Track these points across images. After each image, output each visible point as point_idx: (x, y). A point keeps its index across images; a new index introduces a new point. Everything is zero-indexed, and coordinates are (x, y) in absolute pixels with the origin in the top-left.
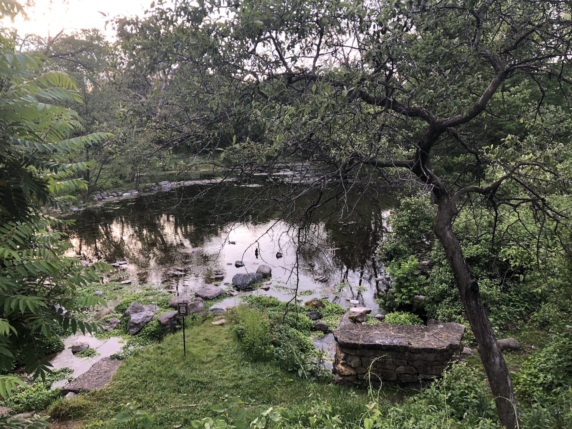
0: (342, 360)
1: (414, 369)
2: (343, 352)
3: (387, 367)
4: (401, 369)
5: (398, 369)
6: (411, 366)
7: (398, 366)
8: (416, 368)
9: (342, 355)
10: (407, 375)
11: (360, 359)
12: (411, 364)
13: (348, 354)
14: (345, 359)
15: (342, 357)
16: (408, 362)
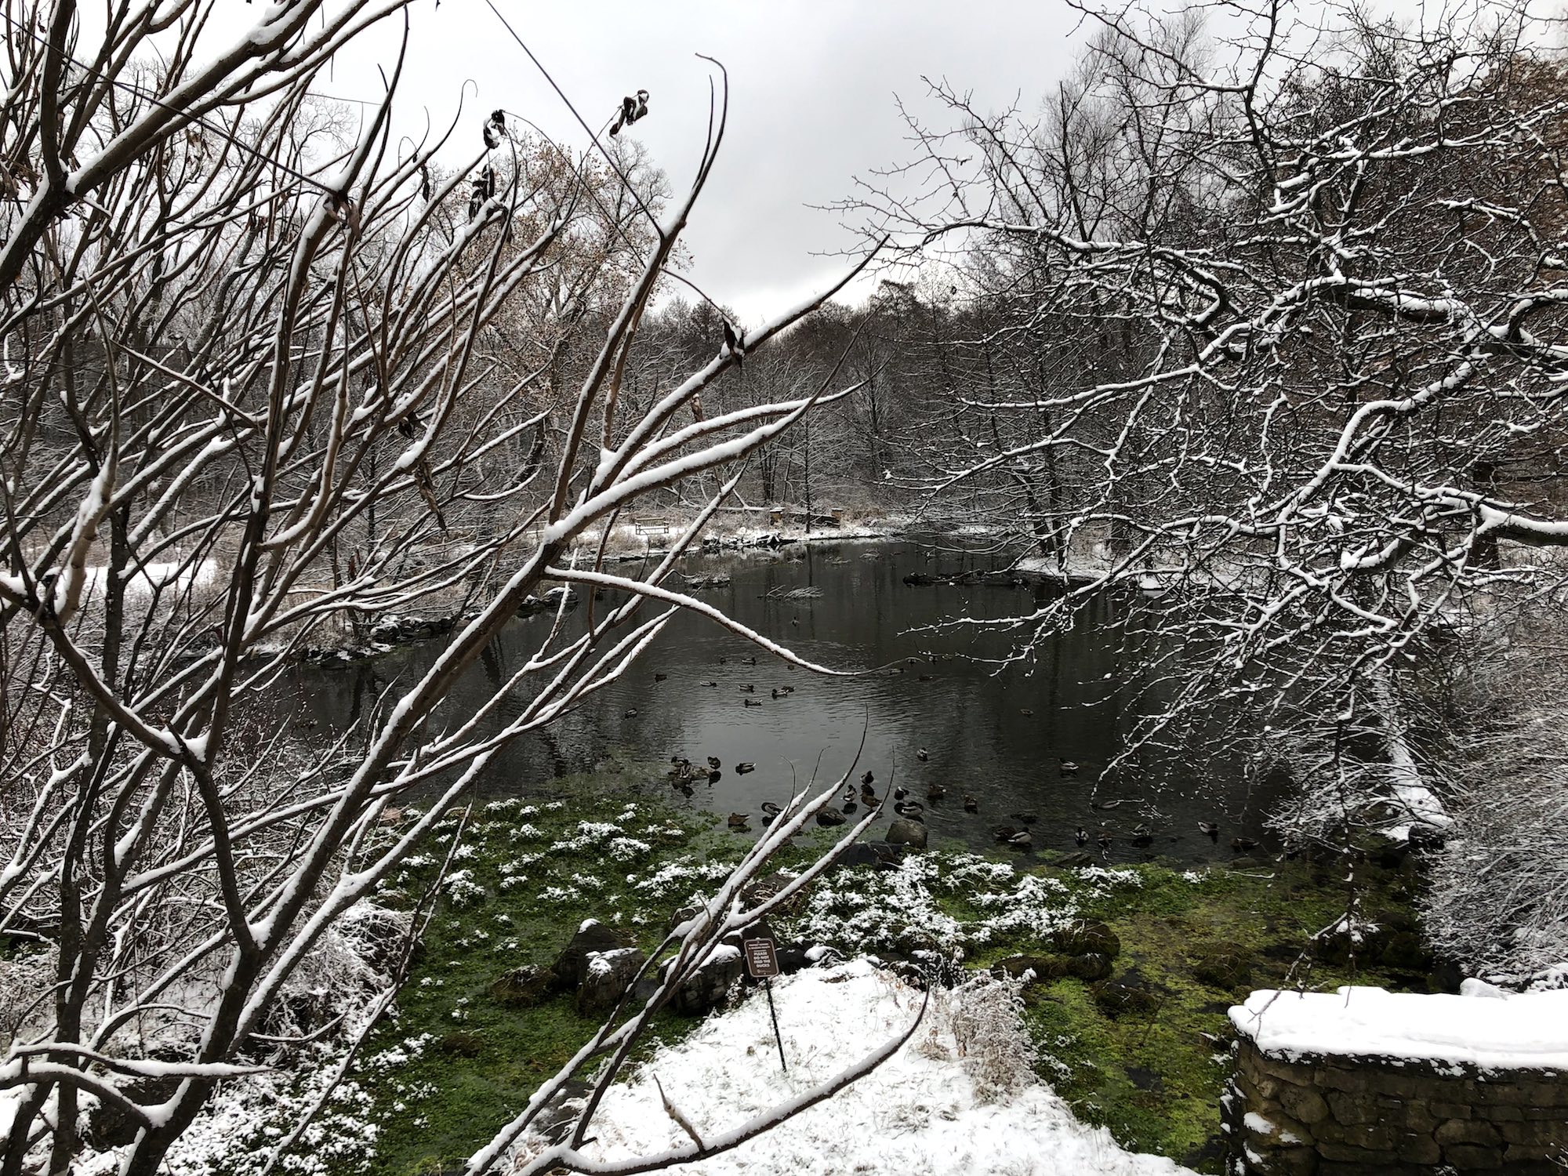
0: (1266, 1099)
1: (1493, 1131)
2: (1270, 1078)
3: (1412, 1121)
4: (1454, 1128)
5: (1443, 1129)
6: (1483, 1120)
7: (1444, 1121)
8: (1498, 1129)
9: (1268, 1088)
10: (1470, 1149)
11: (1324, 1097)
12: (1483, 1114)
13: (1284, 1081)
14: (1275, 1097)
15: (1267, 1093)
16: (1473, 1111)
